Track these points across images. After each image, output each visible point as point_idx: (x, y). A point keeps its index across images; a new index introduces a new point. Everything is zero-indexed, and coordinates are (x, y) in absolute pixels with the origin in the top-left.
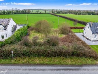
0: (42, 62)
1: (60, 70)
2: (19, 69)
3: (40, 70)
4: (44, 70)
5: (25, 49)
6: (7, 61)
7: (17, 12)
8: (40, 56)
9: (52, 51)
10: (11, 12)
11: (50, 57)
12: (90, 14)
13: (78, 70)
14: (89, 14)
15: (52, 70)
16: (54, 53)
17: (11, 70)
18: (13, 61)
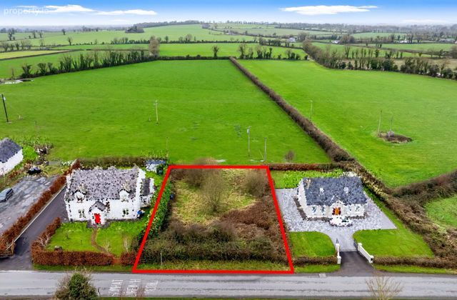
0: (204, 268)
1: (229, 281)
2: (174, 280)
3: (203, 281)
4: (208, 281)
5: (179, 248)
6: (153, 268)
7: (114, 57)
8: (201, 259)
9: (220, 253)
10: (91, 61)
11: (217, 260)
12: (379, 69)
13: (254, 281)
14: (375, 68)
15: (218, 281)
16: (224, 255)
17: (162, 281)
18: (161, 267)
